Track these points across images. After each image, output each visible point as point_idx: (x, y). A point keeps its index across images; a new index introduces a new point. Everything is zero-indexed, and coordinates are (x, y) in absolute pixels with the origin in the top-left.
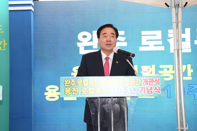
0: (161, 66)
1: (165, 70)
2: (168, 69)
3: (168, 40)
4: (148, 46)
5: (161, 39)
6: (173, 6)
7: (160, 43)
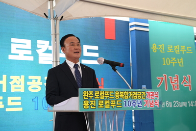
0: (30, 77)
1: (34, 81)
2: (36, 80)
3: (37, 50)
4: (18, 54)
5: (30, 48)
6: (52, 17)
7: (30, 52)
